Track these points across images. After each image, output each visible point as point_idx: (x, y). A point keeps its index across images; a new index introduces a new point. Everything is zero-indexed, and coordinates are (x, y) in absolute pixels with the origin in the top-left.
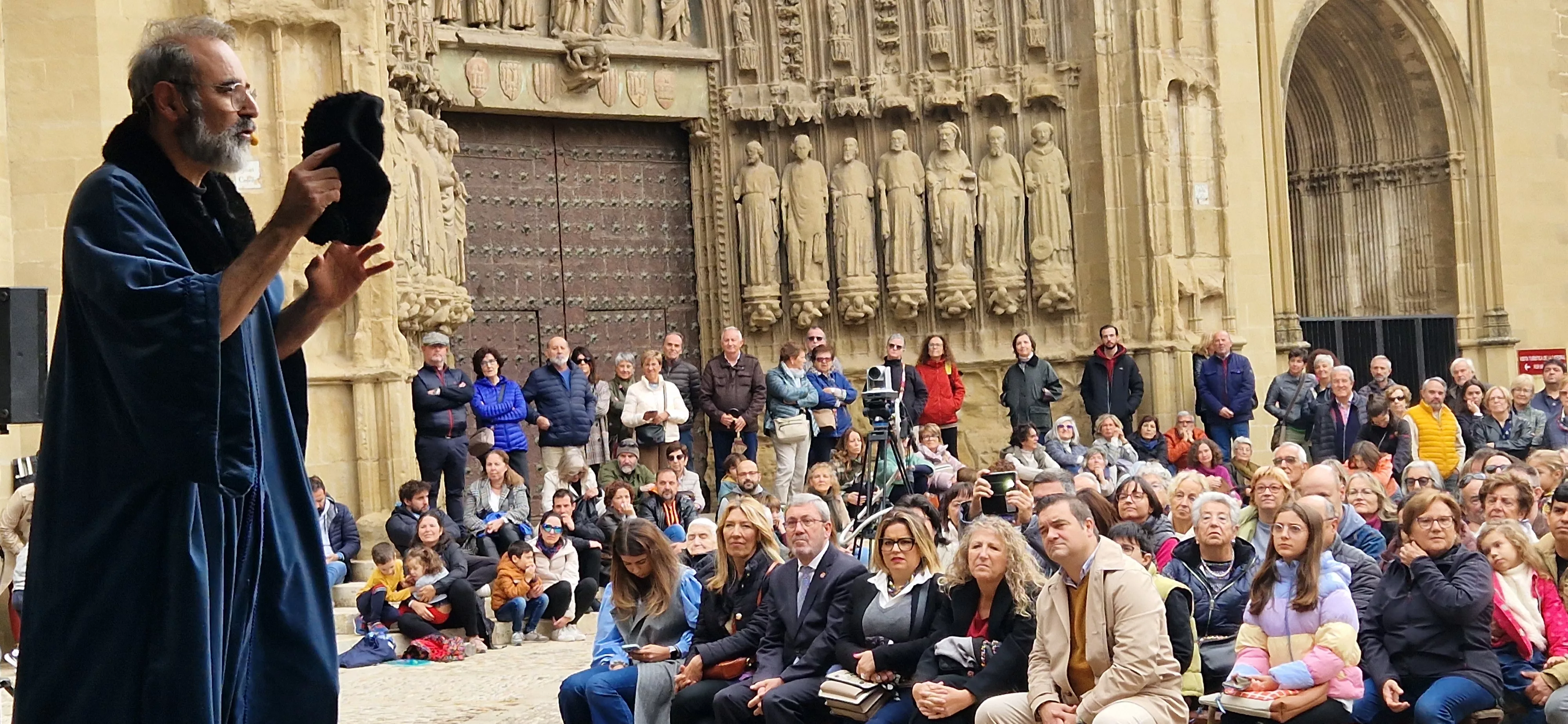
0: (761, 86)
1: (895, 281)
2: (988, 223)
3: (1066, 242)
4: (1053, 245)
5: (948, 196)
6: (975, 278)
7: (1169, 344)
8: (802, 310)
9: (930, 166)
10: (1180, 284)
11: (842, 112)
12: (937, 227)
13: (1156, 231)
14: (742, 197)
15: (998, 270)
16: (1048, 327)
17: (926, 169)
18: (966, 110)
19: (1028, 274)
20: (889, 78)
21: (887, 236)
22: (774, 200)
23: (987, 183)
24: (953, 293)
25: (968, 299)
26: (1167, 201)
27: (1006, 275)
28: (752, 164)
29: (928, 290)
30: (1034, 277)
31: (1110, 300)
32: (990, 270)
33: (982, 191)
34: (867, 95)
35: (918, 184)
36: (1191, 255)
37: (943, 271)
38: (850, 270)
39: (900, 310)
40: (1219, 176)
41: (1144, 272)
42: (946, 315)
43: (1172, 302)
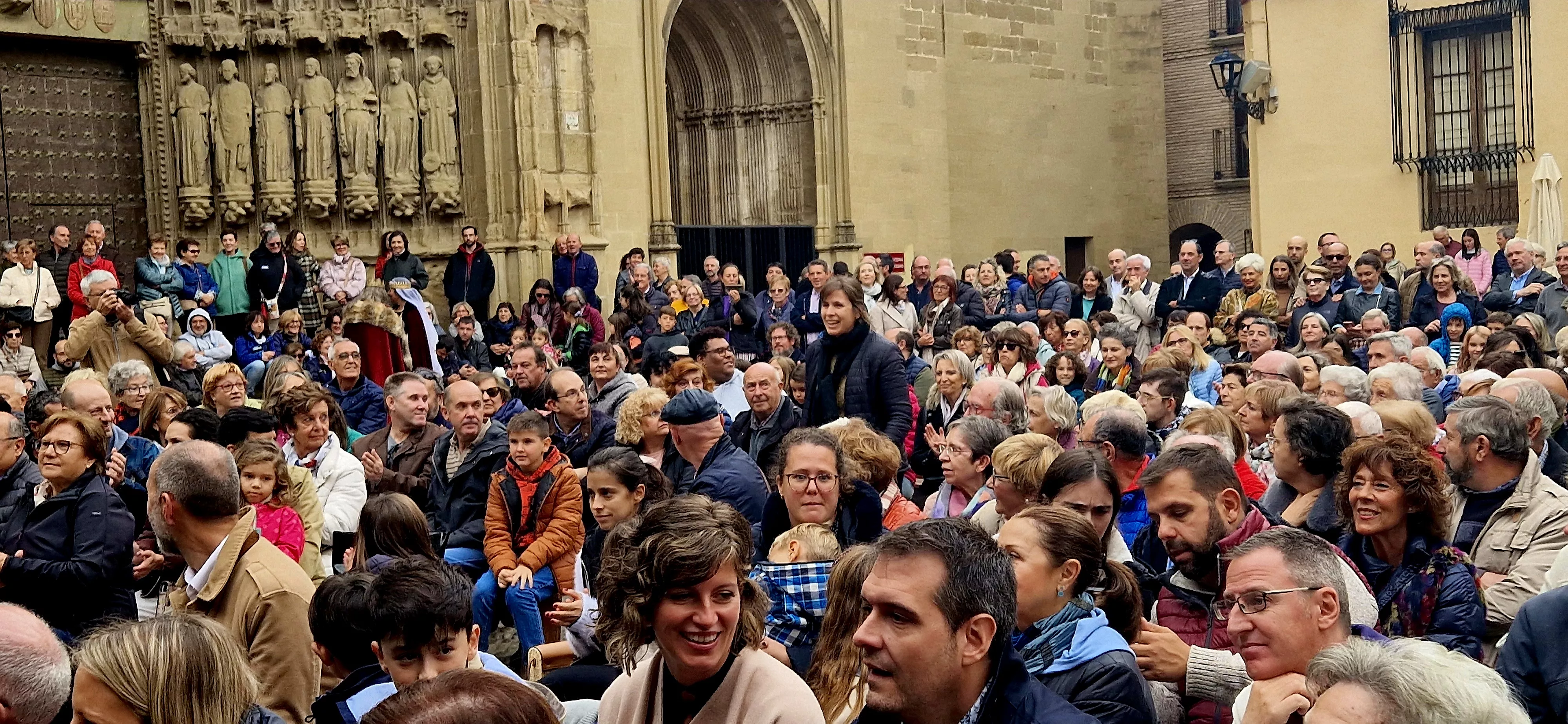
0: (194, 16)
1: (307, 186)
2: (387, 139)
3: (454, 157)
4: (440, 159)
5: (352, 116)
6: (377, 184)
7: (532, 243)
8: (228, 208)
9: (339, 90)
10: (546, 194)
11: (262, 41)
12: (343, 140)
13: (524, 150)
14: (177, 110)
15: (395, 179)
16: (440, 227)
17: (336, 92)
18: (371, 44)
19: (421, 182)
20: (308, 14)
21: (301, 148)
22: (204, 114)
23: (387, 106)
24: (357, 197)
25: (371, 203)
26: (532, 125)
27: (401, 183)
28: (185, 83)
29: (336, 193)
30: (427, 186)
31: (487, 207)
32: (388, 179)
33: (383, 112)
34: (287, 27)
35: (327, 105)
36: (561, 171)
37: (350, 179)
38: (269, 176)
39: (314, 211)
40: (588, 107)
41: (514, 183)
42: (352, 215)
43: (537, 210)
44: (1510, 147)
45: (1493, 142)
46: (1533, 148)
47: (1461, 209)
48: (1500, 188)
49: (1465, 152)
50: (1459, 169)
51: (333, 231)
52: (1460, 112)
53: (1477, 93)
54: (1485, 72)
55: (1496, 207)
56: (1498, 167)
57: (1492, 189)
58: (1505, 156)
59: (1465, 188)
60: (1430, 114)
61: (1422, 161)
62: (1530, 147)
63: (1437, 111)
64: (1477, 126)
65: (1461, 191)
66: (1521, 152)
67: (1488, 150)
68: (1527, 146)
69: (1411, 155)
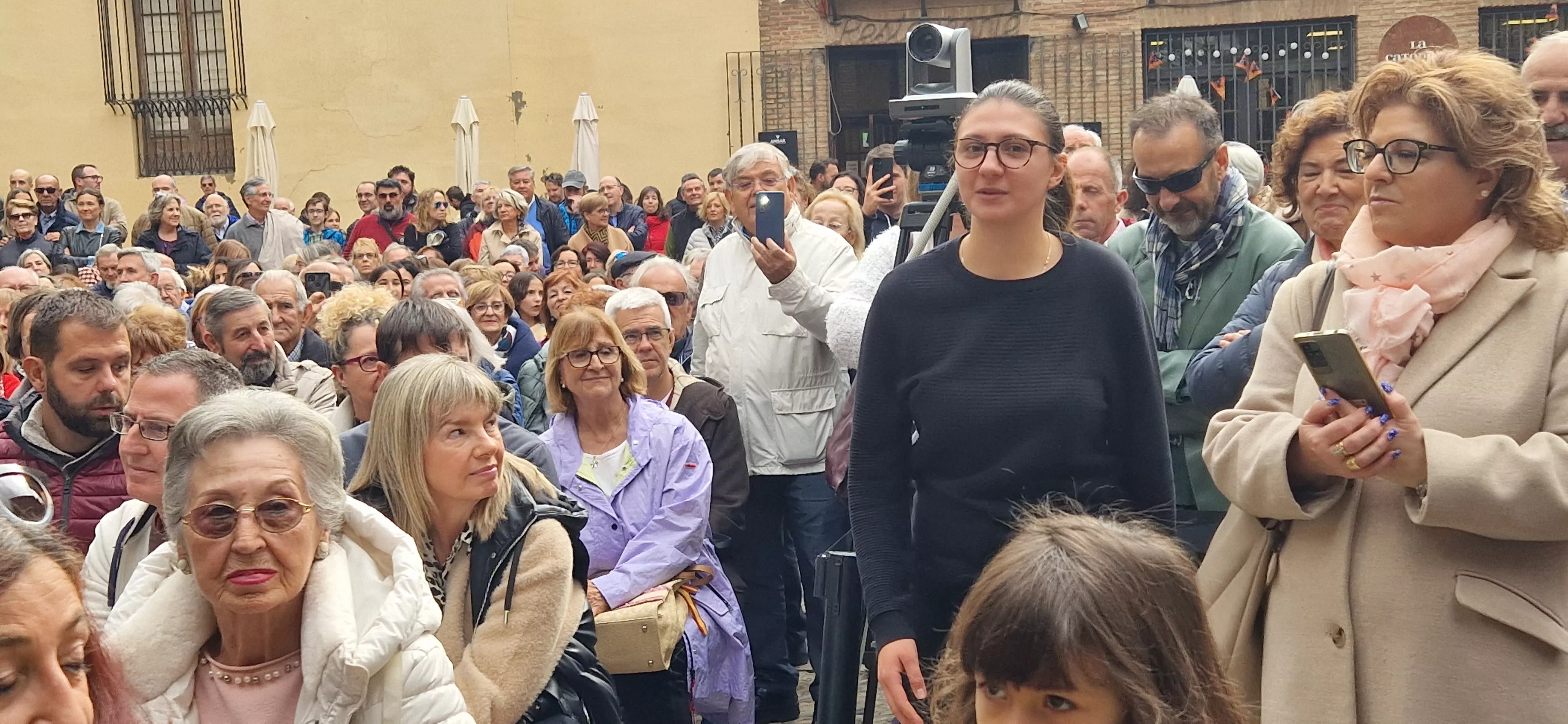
44: (223, 94)
45: (206, 87)
46: (246, 96)
47: (177, 155)
48: (215, 135)
49: (179, 96)
50: (174, 114)
52: (172, 54)
53: (188, 36)
54: (195, 14)
55: (213, 154)
56: (213, 113)
57: (207, 136)
58: (219, 103)
59: (180, 135)
60: (142, 54)
61: (137, 104)
62: (243, 94)
63: (148, 51)
64: (190, 69)
65: (177, 137)
66: (234, 98)
67: (202, 94)
68: (240, 92)
69: (123, 95)
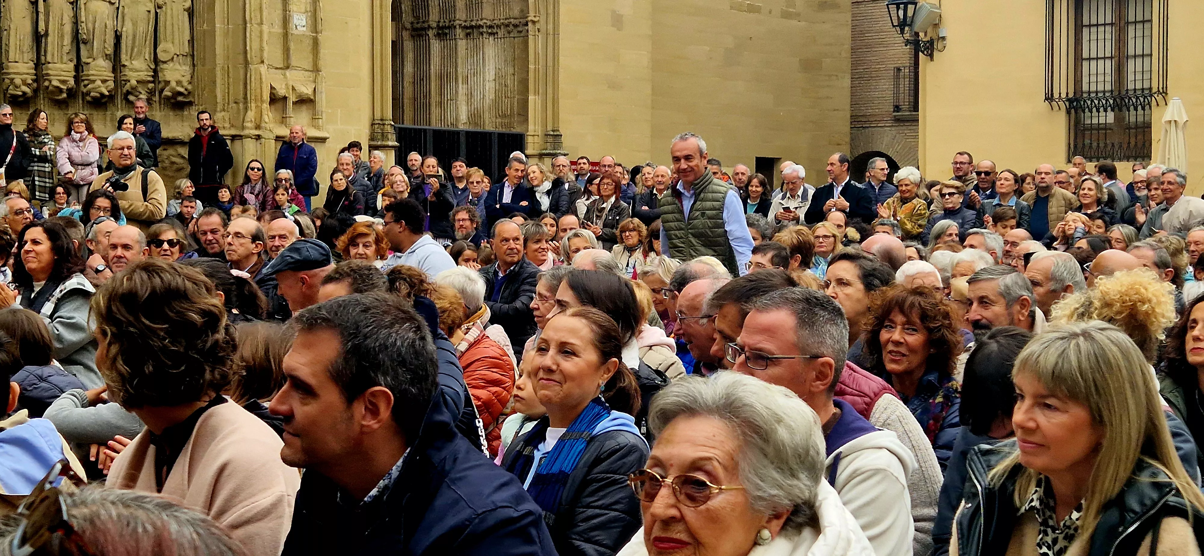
1: (48, 69)
2: (124, 29)
3: (186, 49)
4: (173, 50)
5: (92, 5)
6: (114, 70)
7: (257, 132)
10: (272, 88)
12: (83, 29)
13: (253, 45)
15: (131, 67)
16: (171, 113)
19: (155, 71)
21: (42, 33)
24: (94, 81)
25: (106, 88)
26: (262, 23)
27: (136, 70)
29: (75, 77)
30: (160, 74)
31: (216, 97)
32: (124, 66)
33: (122, 4)
36: (288, 68)
37: (88, 64)
38: (11, 57)
39: (52, 92)
40: (315, 10)
41: (242, 77)
42: (88, 98)
43: (262, 101)
44: (1146, 92)
45: (1131, 86)
46: (1166, 94)
47: (1102, 145)
48: (1136, 128)
49: (1107, 94)
50: (1102, 109)
51: (71, 112)
52: (1104, 58)
53: (1121, 42)
54: (1128, 23)
55: (1133, 143)
56: (1136, 109)
57: (1129, 128)
58: (1142, 99)
59: (1105, 128)
60: (1078, 59)
61: (1070, 100)
62: (1164, 92)
63: (1084, 56)
64: (1120, 71)
65: (1102, 129)
66: (1156, 95)
67: (1127, 93)
68: (1161, 91)
69: (1060, 94)
